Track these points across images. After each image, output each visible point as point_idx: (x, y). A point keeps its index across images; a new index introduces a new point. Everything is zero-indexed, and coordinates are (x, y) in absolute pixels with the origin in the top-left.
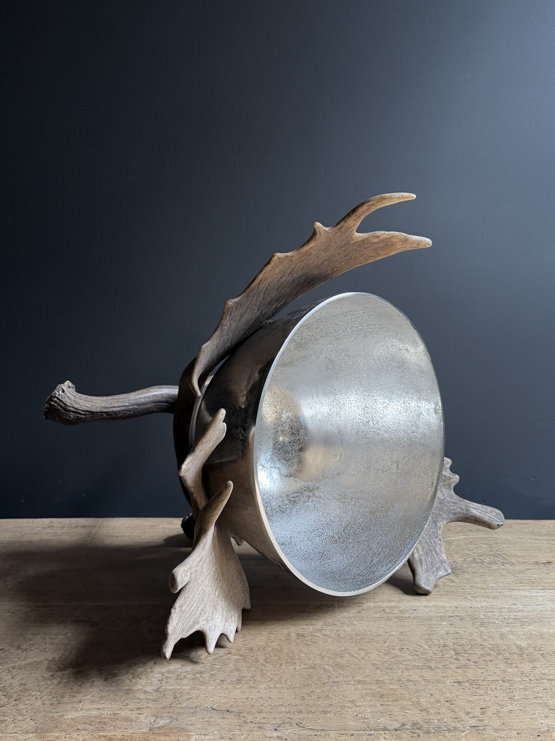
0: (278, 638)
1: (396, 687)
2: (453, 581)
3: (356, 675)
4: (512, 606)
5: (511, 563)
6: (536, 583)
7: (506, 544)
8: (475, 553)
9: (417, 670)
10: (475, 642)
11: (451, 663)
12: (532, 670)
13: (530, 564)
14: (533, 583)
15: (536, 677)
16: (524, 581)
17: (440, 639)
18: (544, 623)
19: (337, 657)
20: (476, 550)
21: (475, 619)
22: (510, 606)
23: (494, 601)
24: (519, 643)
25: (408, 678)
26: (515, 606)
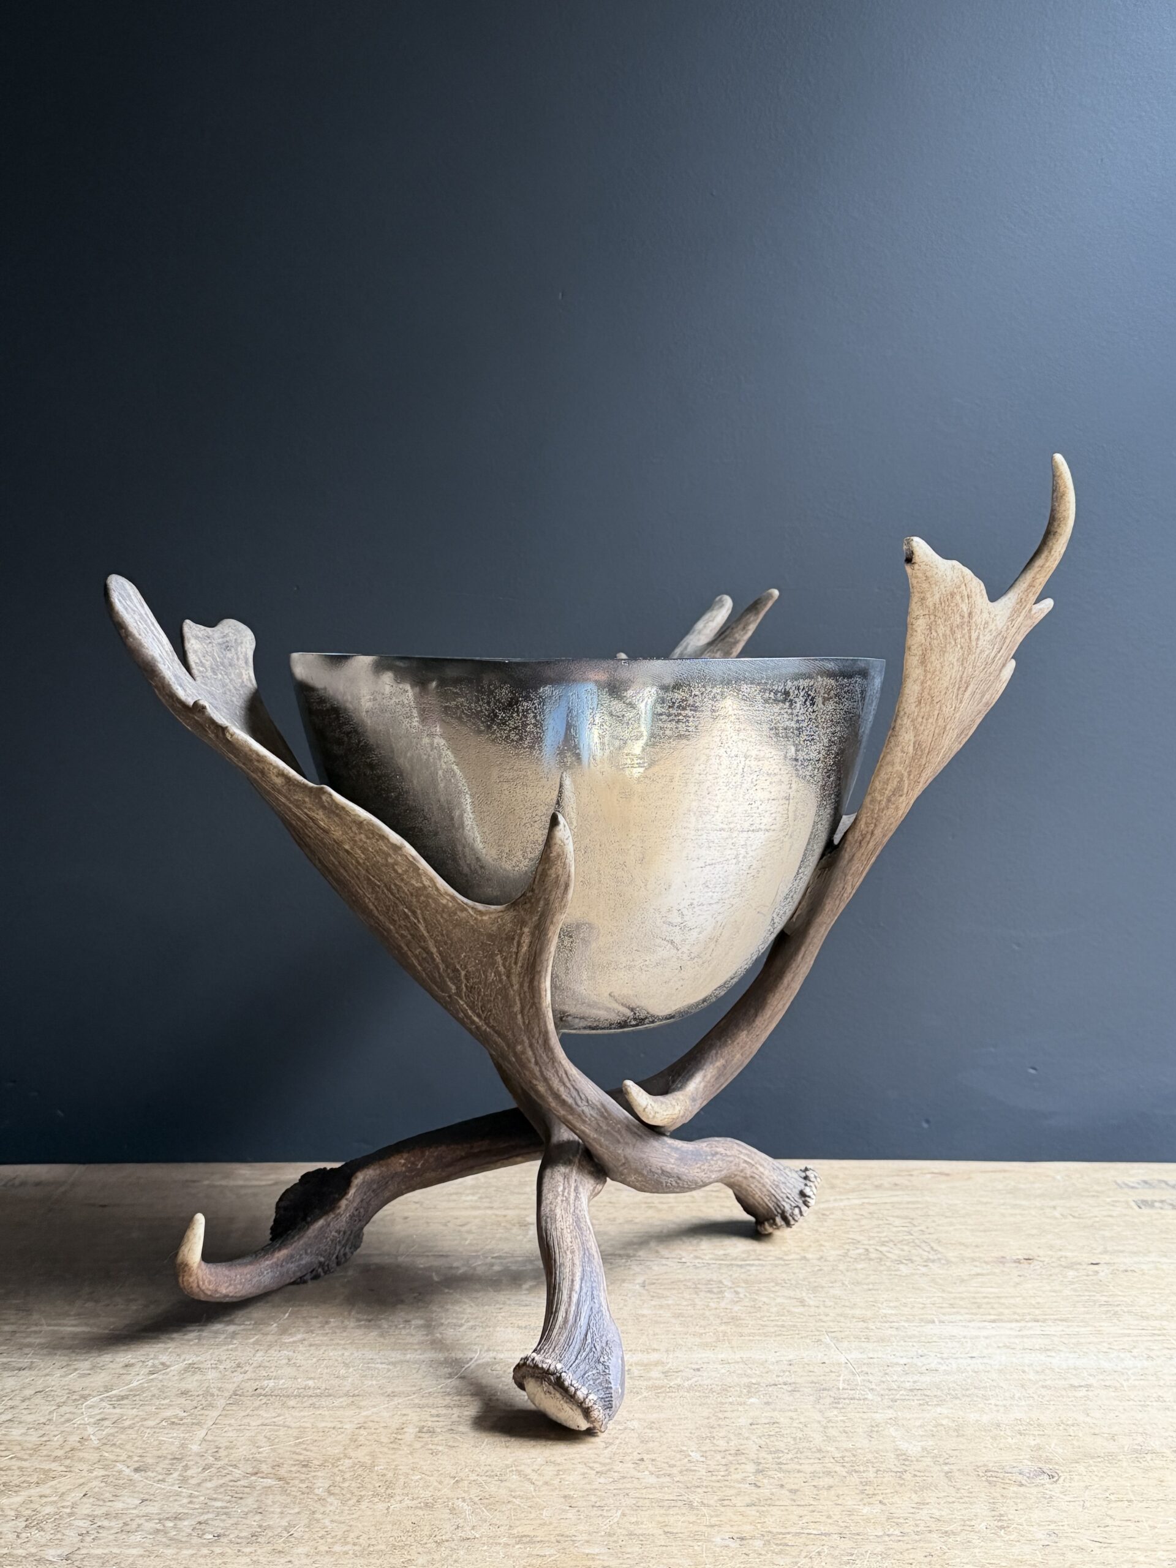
0: (374, 1436)
1: (597, 1551)
2: (802, 1302)
3: (518, 1523)
4: (915, 1360)
5: (943, 1262)
6: (984, 1306)
7: (946, 1217)
8: (873, 1238)
9: (658, 1511)
10: (807, 1445)
11: (738, 1494)
12: (913, 1510)
13: (986, 1263)
14: (979, 1307)
15: (917, 1525)
16: (961, 1303)
17: (732, 1437)
18: (975, 1399)
19: (489, 1480)
20: (876, 1230)
21: (824, 1389)
22: (910, 1361)
23: (879, 1348)
24: (903, 1445)
25: (632, 1528)
26: (922, 1359)
